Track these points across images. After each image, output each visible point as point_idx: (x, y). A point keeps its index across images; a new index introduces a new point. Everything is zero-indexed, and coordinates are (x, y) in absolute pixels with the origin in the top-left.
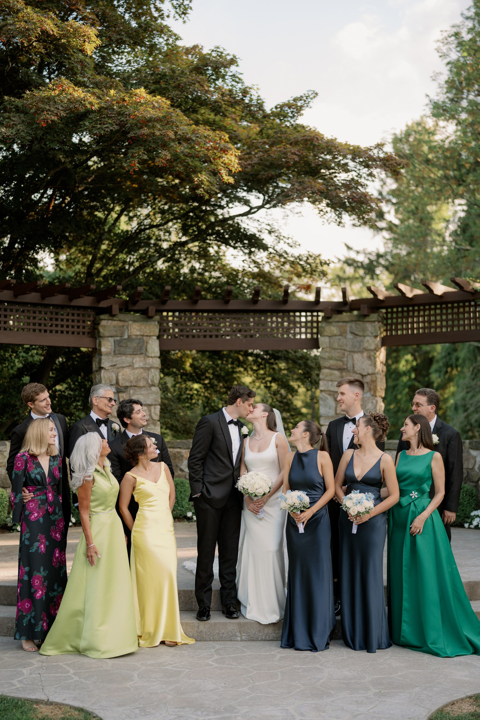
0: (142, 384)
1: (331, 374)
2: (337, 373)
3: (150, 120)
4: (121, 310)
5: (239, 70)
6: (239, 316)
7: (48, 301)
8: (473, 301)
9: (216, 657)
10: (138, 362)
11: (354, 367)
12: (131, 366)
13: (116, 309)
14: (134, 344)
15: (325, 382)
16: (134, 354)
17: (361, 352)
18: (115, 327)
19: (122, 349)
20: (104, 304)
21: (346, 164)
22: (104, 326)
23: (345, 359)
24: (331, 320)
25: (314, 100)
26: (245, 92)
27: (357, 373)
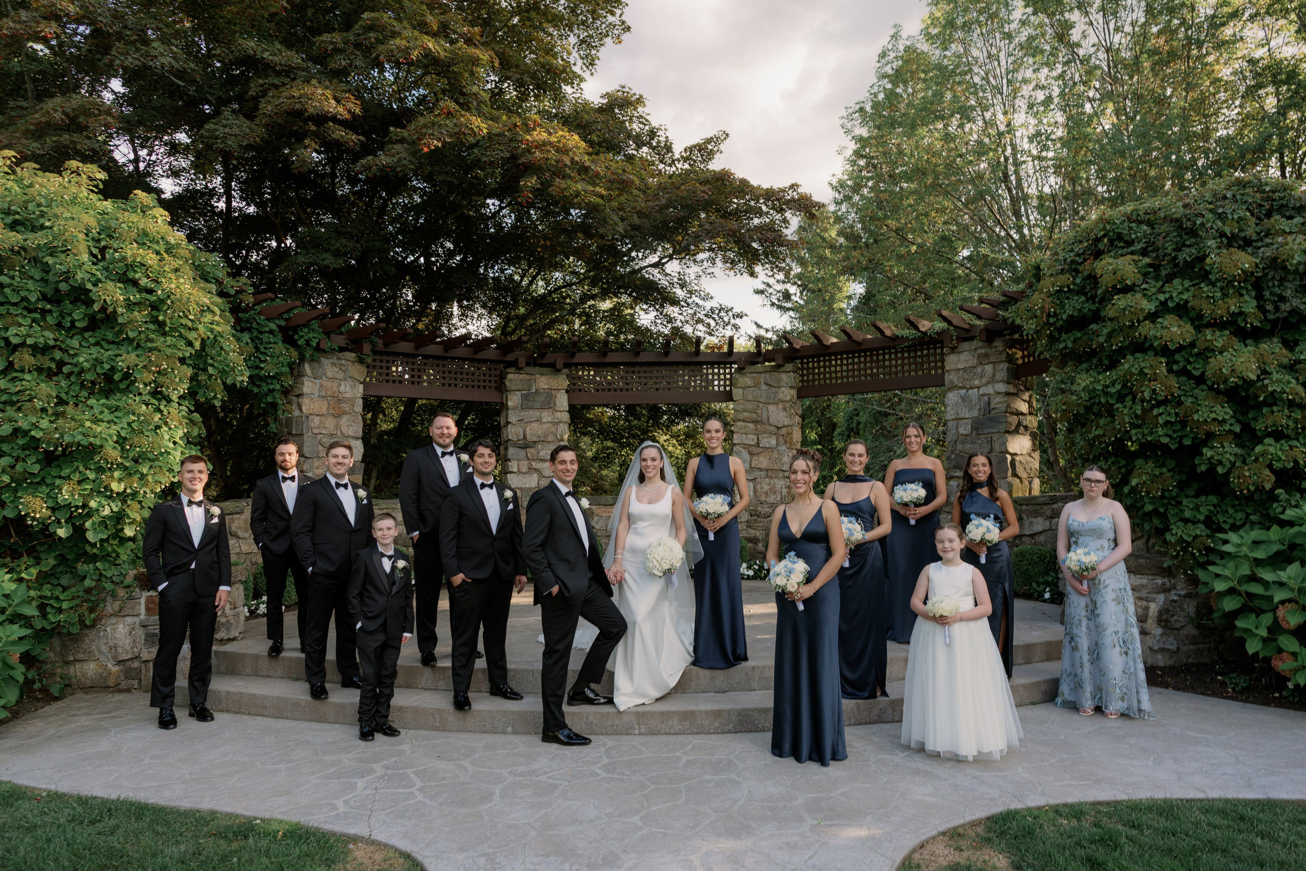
0: (550, 439)
1: (746, 428)
2: (751, 425)
4: (528, 363)
5: (646, 110)
6: (651, 368)
8: (894, 347)
10: (546, 416)
11: (769, 420)
12: (539, 420)
13: (522, 362)
14: (542, 398)
15: (740, 436)
16: (541, 408)
17: (776, 404)
18: (521, 380)
19: (530, 403)
20: (510, 357)
22: (511, 380)
23: (759, 411)
24: (744, 372)
25: (725, 142)
26: (653, 133)
27: (772, 426)
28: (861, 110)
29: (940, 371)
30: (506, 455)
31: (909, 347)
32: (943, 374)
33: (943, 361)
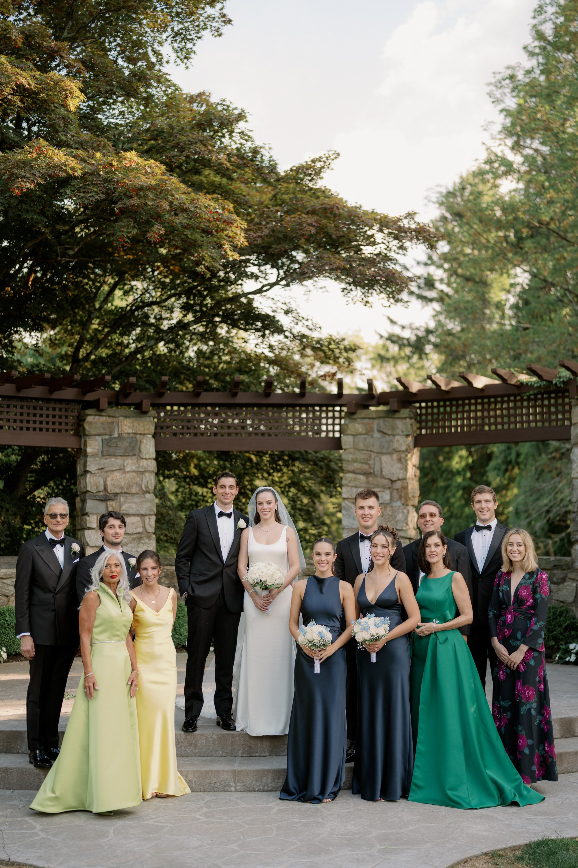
0: (134, 490)
1: (355, 480)
2: (362, 478)
3: (141, 189)
4: (110, 404)
5: (249, 126)
6: (249, 410)
7: (25, 393)
8: (519, 395)
9: (205, 810)
10: (130, 464)
11: (381, 471)
12: (122, 469)
13: (104, 403)
14: (126, 444)
15: (348, 488)
16: (125, 455)
17: (391, 454)
18: (102, 423)
19: (112, 450)
20: (90, 397)
21: (372, 236)
22: (90, 423)
23: (372, 462)
24: (355, 416)
25: (335, 161)
26: (255, 151)
27: (385, 478)
28: (512, 77)
29: (567, 423)
30: (83, 508)
31: (535, 395)
32: (571, 424)
33: (570, 412)
